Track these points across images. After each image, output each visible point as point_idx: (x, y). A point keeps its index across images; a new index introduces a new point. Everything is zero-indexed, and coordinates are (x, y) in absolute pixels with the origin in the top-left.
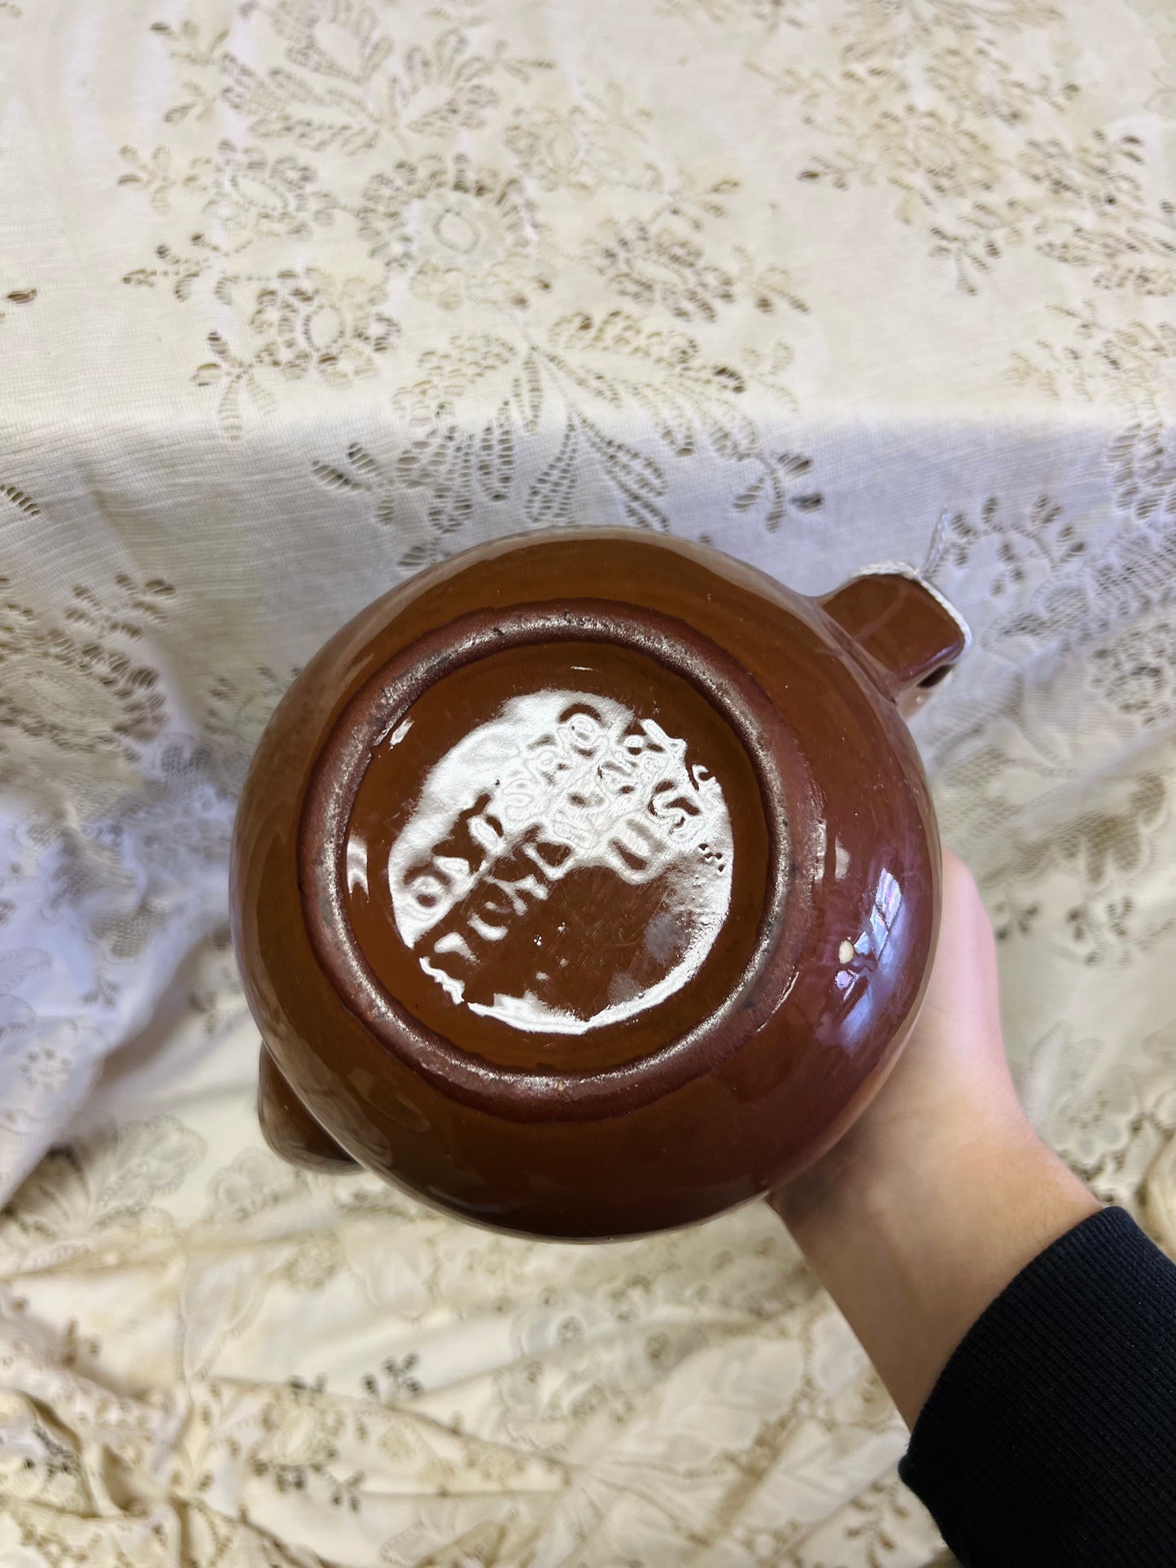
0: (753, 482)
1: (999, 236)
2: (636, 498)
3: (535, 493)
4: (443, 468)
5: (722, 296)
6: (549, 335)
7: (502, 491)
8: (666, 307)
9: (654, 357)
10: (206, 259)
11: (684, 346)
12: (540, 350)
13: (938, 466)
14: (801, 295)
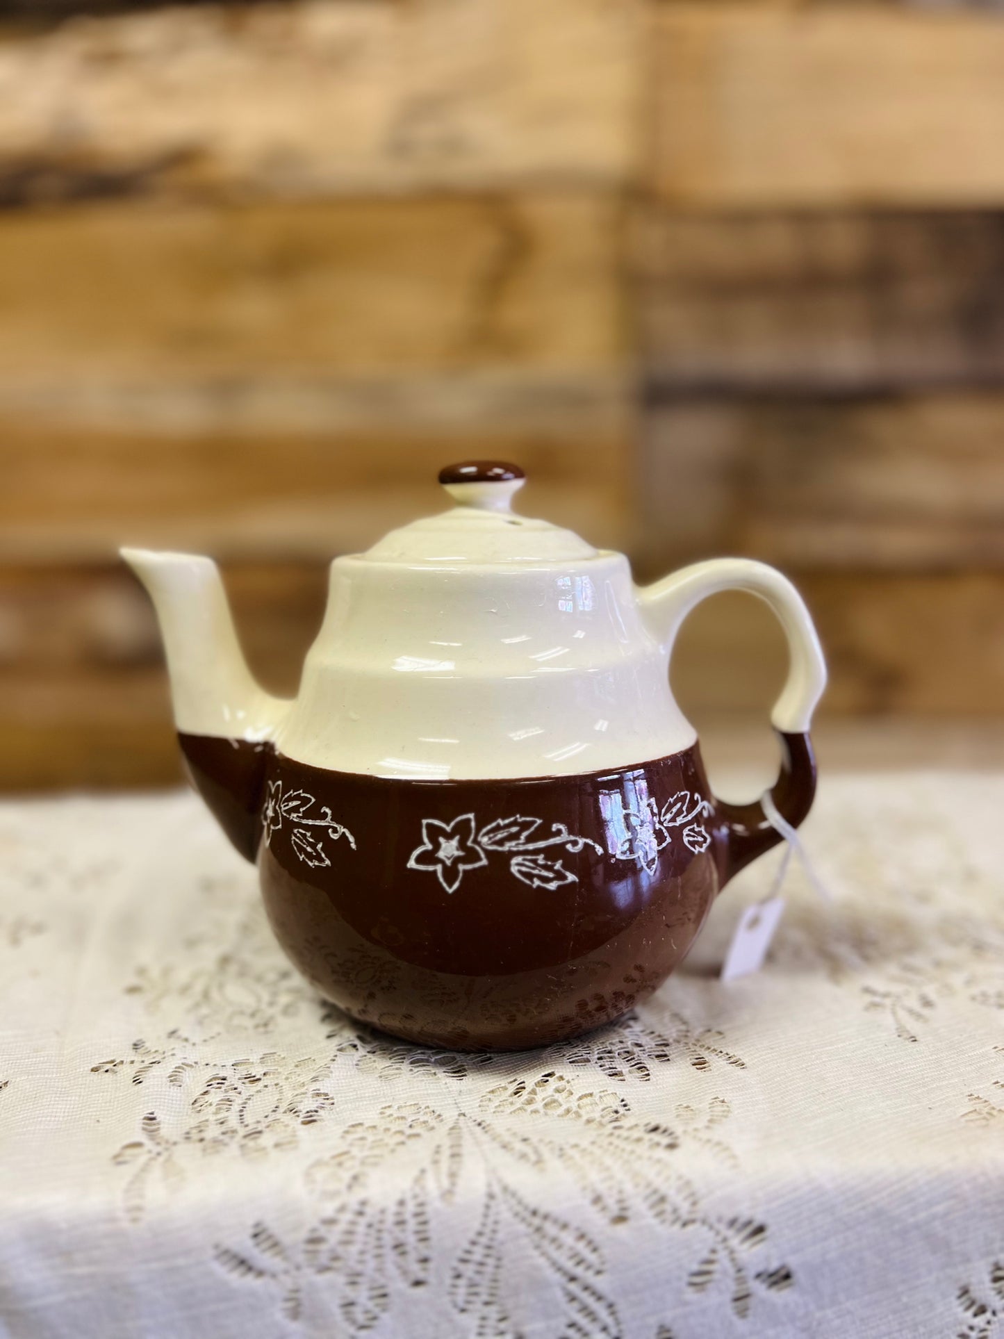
0: (705, 1254)
1: (931, 991)
2: (573, 1279)
3: (458, 1276)
4: (354, 1249)
5: (658, 1056)
6: (481, 1101)
7: (421, 1275)
8: (601, 1066)
9: (585, 1118)
10: (173, 1049)
11: (616, 1105)
12: (468, 1116)
13: (917, 1226)
14: (736, 1052)
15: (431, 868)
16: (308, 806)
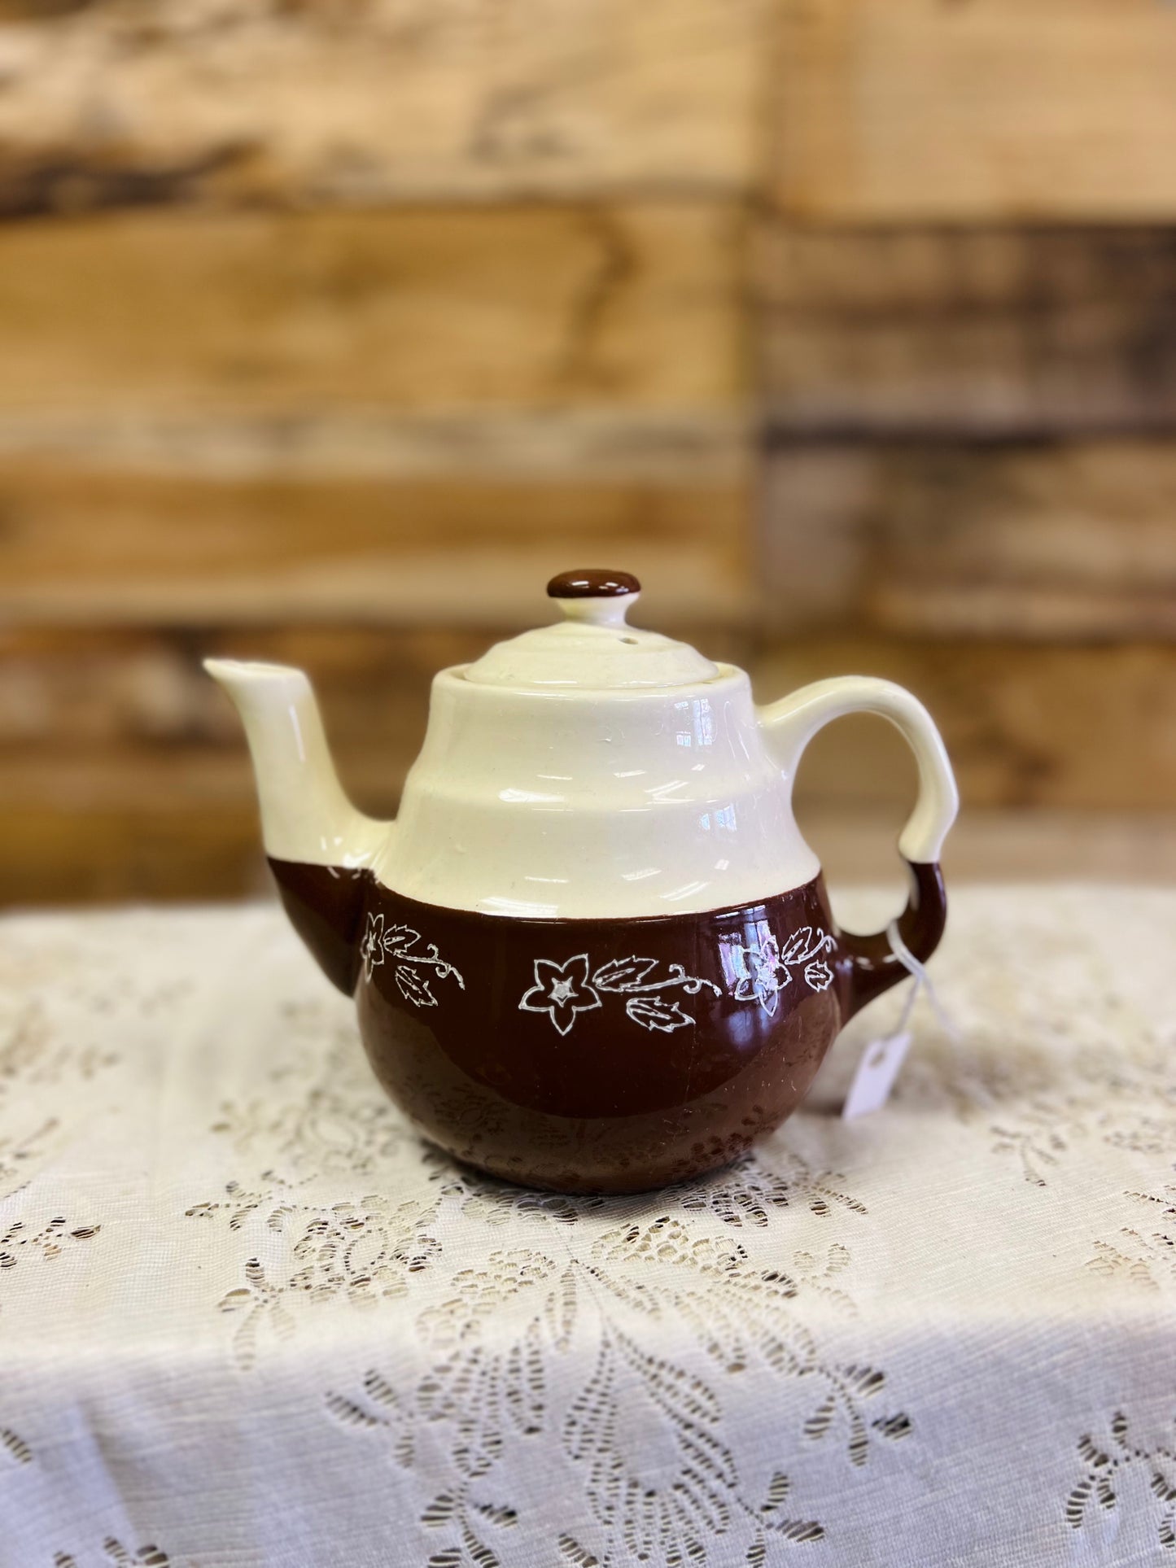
0: (823, 1402)
1: (1063, 1131)
2: (688, 1426)
3: (573, 1423)
4: (467, 1397)
5: (775, 1200)
6: (594, 1247)
7: (535, 1422)
8: (717, 1211)
9: (700, 1265)
10: (269, 1192)
11: (733, 1252)
12: (581, 1263)
13: (1037, 1375)
14: (858, 1197)
15: (543, 1010)
16: (413, 942)
